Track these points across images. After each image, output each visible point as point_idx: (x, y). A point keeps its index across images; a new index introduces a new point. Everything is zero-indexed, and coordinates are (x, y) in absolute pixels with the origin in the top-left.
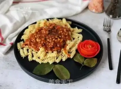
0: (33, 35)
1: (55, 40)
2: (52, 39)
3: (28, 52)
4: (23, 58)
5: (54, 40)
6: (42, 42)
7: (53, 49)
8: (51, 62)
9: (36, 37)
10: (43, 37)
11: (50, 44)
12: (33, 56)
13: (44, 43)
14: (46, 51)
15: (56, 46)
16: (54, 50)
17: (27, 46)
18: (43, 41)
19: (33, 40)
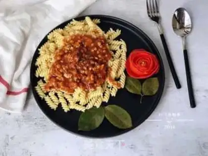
0: (56, 69)
1: (93, 69)
2: (88, 68)
3: (58, 98)
4: (55, 109)
5: (90, 69)
6: (75, 79)
7: (95, 85)
8: (98, 105)
9: (61, 71)
10: (72, 69)
11: (87, 78)
12: (68, 103)
13: (78, 79)
14: (86, 90)
15: (98, 78)
16: (97, 86)
17: (53, 90)
18: (76, 76)
19: (59, 77)
